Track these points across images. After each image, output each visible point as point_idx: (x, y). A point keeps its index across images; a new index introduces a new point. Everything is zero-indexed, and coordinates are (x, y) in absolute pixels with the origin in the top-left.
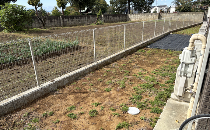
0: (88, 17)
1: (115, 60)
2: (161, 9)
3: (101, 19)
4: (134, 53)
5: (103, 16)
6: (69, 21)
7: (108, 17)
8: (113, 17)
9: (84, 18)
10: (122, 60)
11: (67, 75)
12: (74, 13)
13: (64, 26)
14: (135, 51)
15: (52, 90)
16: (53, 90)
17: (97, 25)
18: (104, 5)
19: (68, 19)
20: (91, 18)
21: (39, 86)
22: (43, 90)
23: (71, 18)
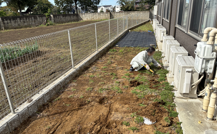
0: (35, 18)
1: (92, 63)
2: (107, 8)
3: (51, 20)
4: (107, 53)
5: (52, 16)
6: (11, 22)
7: (58, 17)
8: (64, 17)
9: (30, 19)
10: (99, 62)
11: (47, 90)
12: (11, 13)
13: (6, 28)
14: (107, 51)
15: (32, 113)
16: (34, 113)
17: (47, 26)
18: (47, 4)
19: (10, 20)
20: (38, 19)
21: (14, 113)
22: (20, 117)
23: (13, 19)
